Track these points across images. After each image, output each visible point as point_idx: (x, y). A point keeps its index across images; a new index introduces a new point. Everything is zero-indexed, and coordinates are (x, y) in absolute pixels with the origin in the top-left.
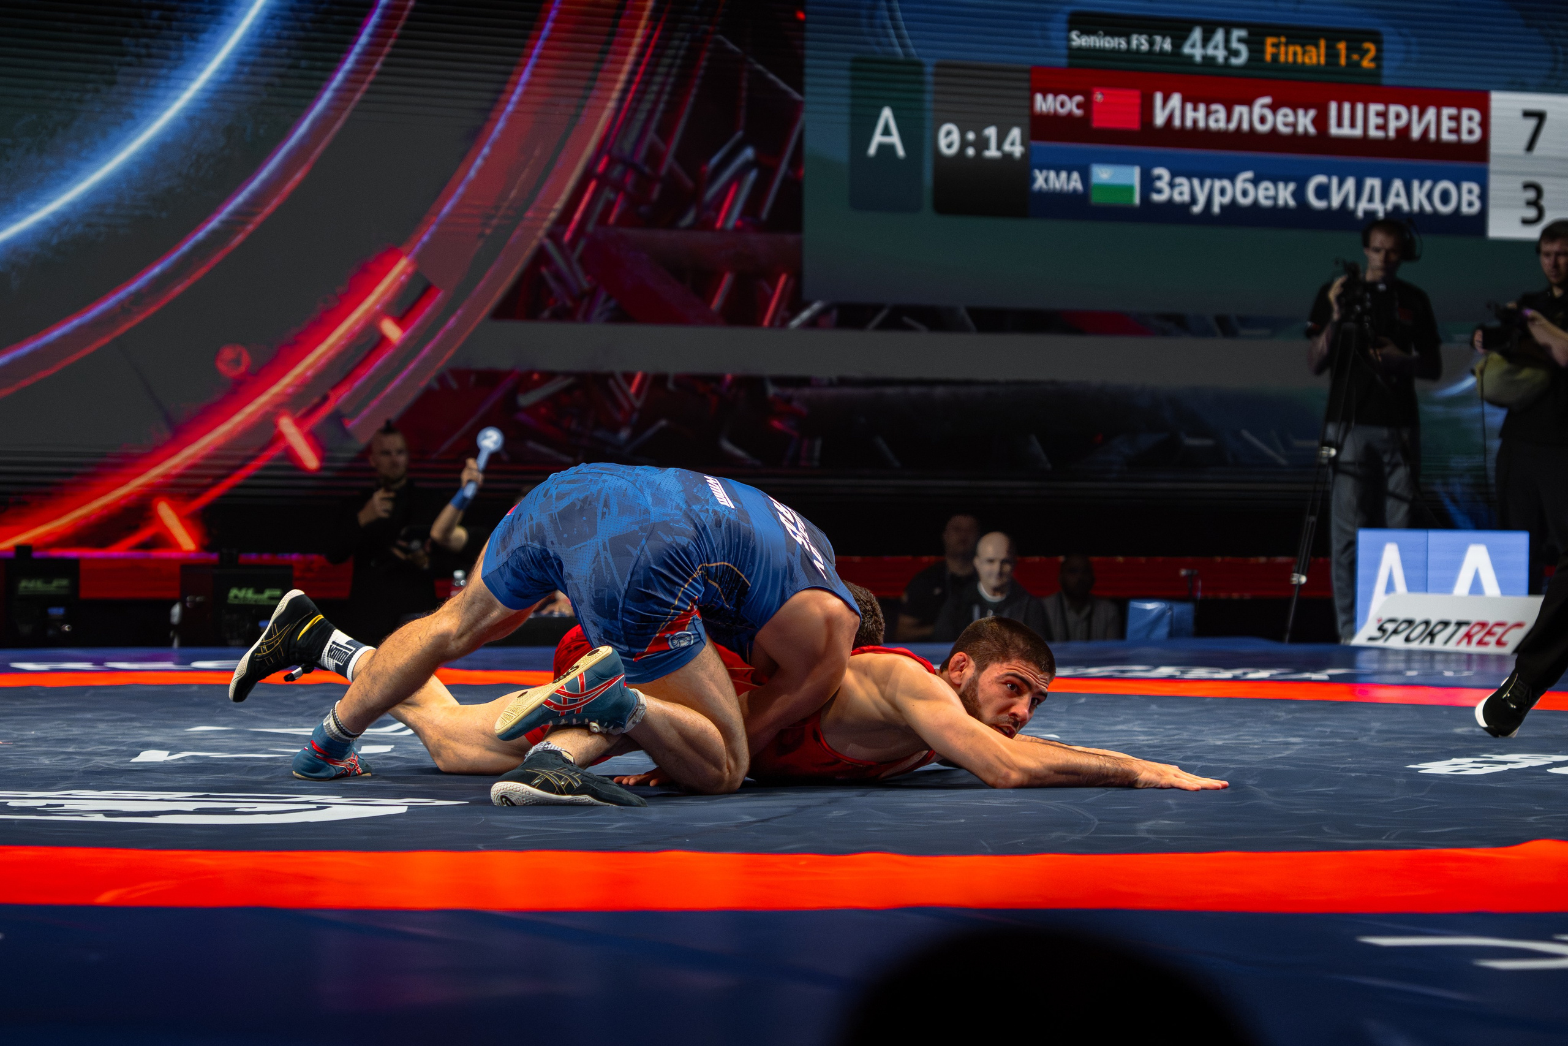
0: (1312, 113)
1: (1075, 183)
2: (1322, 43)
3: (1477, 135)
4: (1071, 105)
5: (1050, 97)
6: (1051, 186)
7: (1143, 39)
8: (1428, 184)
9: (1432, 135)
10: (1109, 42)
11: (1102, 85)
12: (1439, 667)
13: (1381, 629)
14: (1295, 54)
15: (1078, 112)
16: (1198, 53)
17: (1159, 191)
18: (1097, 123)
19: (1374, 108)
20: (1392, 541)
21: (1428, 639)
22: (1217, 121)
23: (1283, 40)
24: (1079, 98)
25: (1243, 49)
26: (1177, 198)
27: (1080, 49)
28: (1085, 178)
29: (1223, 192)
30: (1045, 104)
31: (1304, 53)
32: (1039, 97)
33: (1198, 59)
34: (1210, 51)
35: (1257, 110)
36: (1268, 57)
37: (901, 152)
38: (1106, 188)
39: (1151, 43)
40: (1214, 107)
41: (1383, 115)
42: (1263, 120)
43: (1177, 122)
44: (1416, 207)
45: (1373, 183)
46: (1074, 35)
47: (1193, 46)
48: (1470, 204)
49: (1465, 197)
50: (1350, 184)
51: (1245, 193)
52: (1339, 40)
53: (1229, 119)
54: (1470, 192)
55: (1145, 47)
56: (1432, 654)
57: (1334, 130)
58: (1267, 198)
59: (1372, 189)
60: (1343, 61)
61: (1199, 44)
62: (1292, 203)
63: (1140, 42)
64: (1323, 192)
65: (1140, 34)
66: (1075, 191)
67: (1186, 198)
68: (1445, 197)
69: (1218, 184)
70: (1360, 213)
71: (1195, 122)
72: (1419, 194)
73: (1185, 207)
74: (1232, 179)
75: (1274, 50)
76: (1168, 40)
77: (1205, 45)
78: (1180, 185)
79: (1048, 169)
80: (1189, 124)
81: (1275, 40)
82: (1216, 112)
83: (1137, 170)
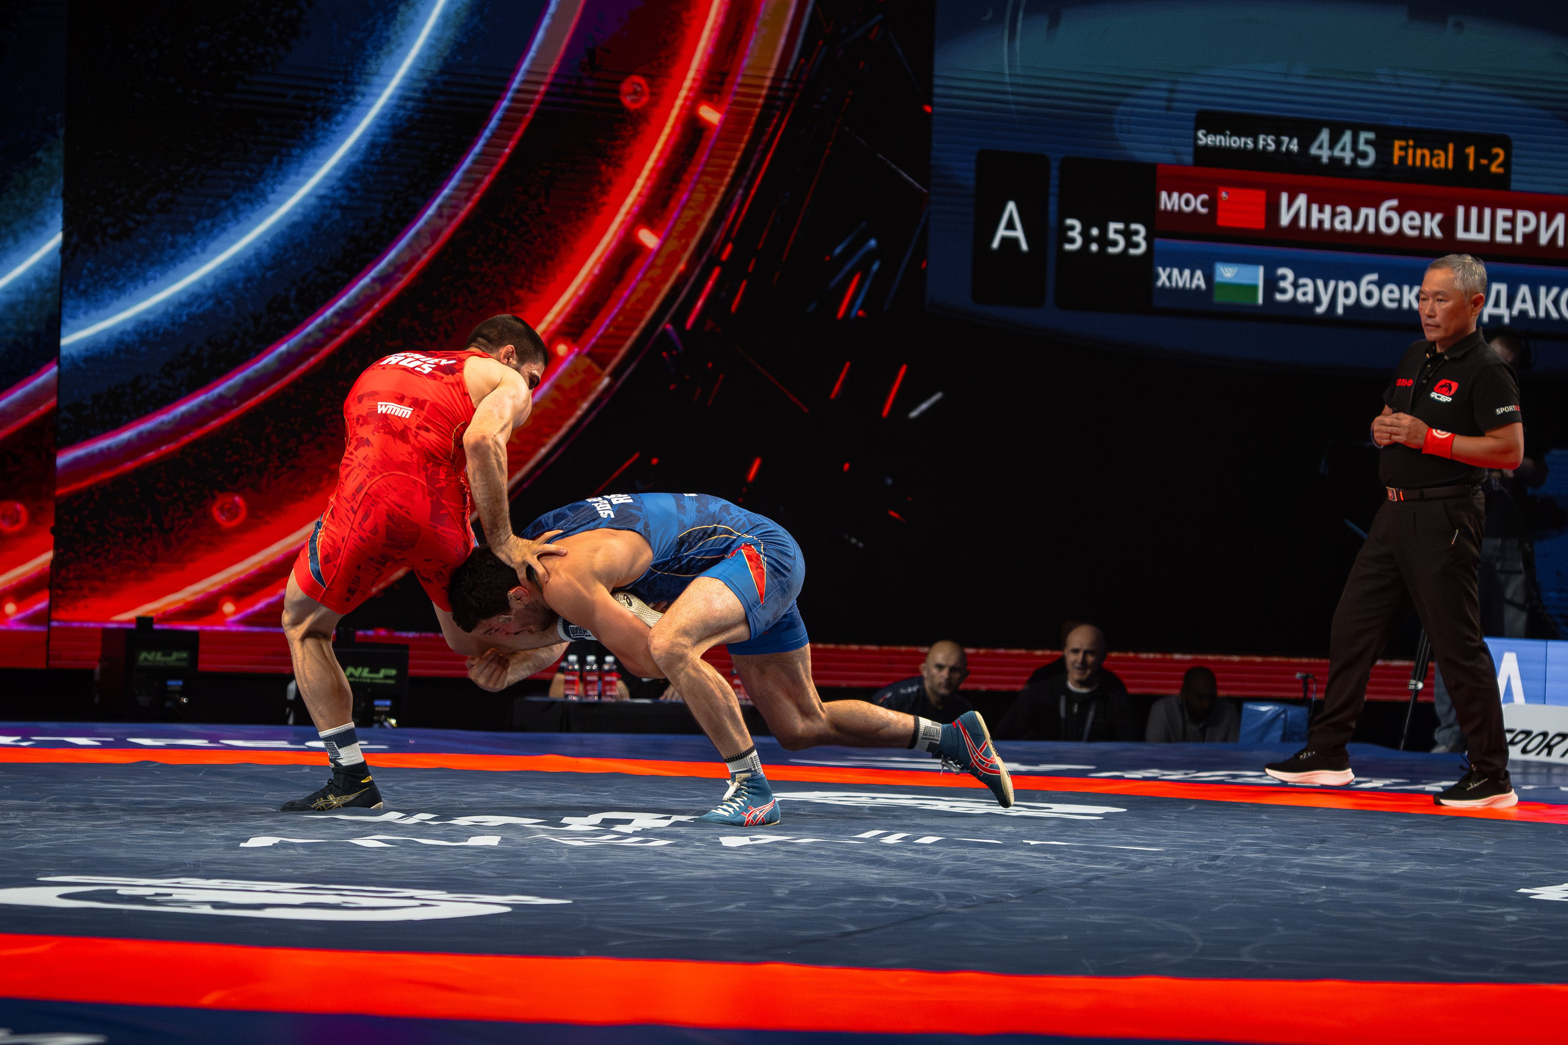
0: (1439, 217)
1: (1199, 280)
2: (1451, 147)
4: (1196, 203)
5: (1175, 195)
6: (1173, 284)
7: (1270, 139)
8: (1555, 291)
9: (1560, 242)
10: (1235, 142)
11: (1228, 184)
12: (1556, 781)
14: (1423, 157)
15: (1203, 211)
16: (1325, 155)
17: (1283, 291)
18: (1223, 220)
19: (1501, 213)
20: (1510, 651)
21: (1546, 751)
22: (1342, 222)
23: (1411, 143)
24: (1204, 197)
25: (1371, 151)
26: (1300, 298)
27: (1206, 146)
28: (1209, 277)
29: (1347, 293)
30: (1170, 201)
31: (1432, 156)
32: (1164, 195)
33: (1325, 160)
34: (1337, 153)
35: (1383, 214)
36: (1396, 161)
37: (1024, 246)
38: (1229, 286)
39: (1279, 143)
40: (1339, 209)
41: (1512, 220)
42: (1389, 222)
43: (1302, 223)
44: (1542, 313)
45: (1500, 289)
46: (1200, 134)
47: (1320, 147)
51: (1369, 295)
52: (1468, 145)
53: (1355, 221)
55: (1272, 147)
56: (1550, 766)
57: (1461, 234)
58: (1391, 300)
59: (1498, 293)
60: (1471, 167)
61: (1326, 145)
63: (1267, 142)
65: (1267, 134)
66: (1198, 287)
67: (1310, 298)
69: (1342, 286)
71: (1321, 222)
72: (1546, 301)
73: (1309, 308)
74: (1357, 282)
75: (1403, 153)
76: (1295, 141)
77: (1332, 146)
78: (1305, 285)
79: (1172, 267)
80: (1314, 224)
81: (1403, 143)
82: (1342, 213)
83: (1261, 270)
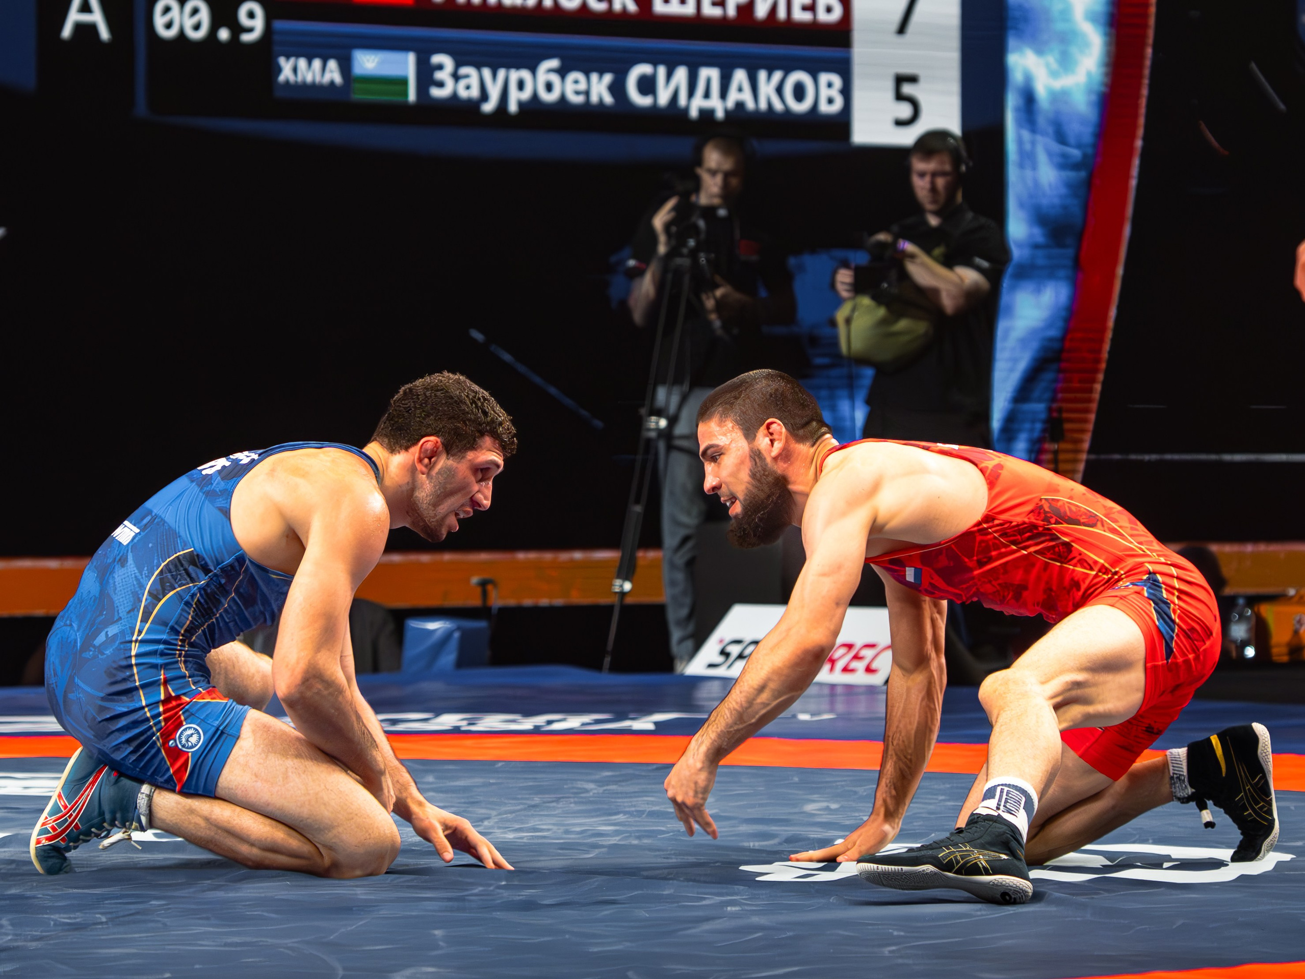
1: (333, 73)
3: (837, 14)
6: (300, 79)
8: (777, 75)
9: (782, 14)
13: (724, 653)
17: (441, 84)
26: (463, 94)
28: (346, 67)
29: (521, 85)
37: (104, 33)
38: (373, 80)
44: (763, 105)
45: (710, 74)
48: (830, 101)
49: (824, 93)
50: (681, 74)
51: (549, 87)
54: (830, 85)
57: (659, 7)
58: (577, 93)
59: (709, 81)
62: (608, 99)
64: (647, 85)
66: (331, 83)
67: (475, 93)
68: (799, 92)
69: (514, 75)
70: (694, 113)
72: (767, 88)
73: (472, 106)
74: (533, 70)
78: (467, 76)
79: (298, 55)
83: (411, 58)
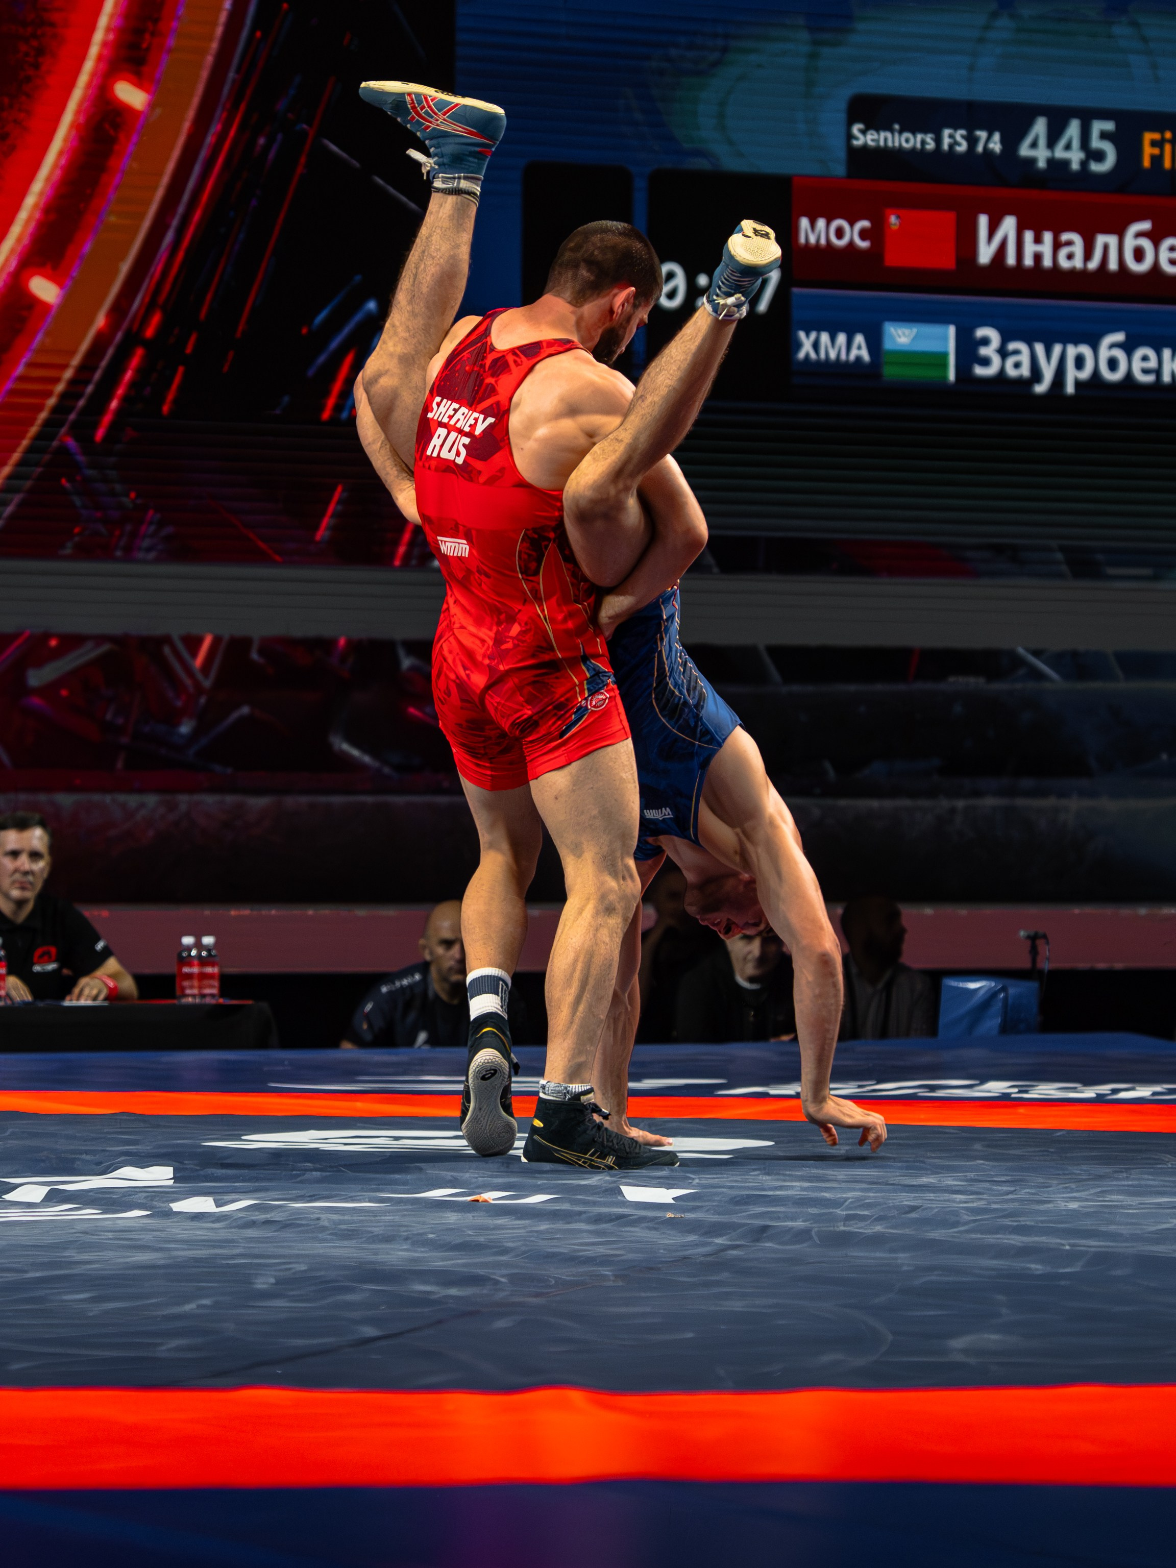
1: (860, 350)
4: (853, 234)
5: (821, 223)
6: (823, 354)
7: (960, 134)
10: (907, 141)
11: (899, 203)
15: (864, 244)
16: (1041, 155)
17: (986, 362)
18: (893, 258)
22: (1070, 257)
23: (1168, 135)
24: (865, 224)
25: (1109, 149)
26: (1011, 372)
27: (865, 147)
28: (875, 343)
29: (1080, 362)
30: (813, 232)
32: (804, 222)
33: (1042, 164)
34: (1060, 153)
35: (1130, 242)
36: (1147, 163)
38: (907, 357)
39: (972, 141)
40: (1065, 237)
42: (1139, 254)
43: (1011, 260)
46: (856, 129)
47: (1034, 145)
51: (1113, 364)
53: (1088, 255)
55: (963, 147)
58: (1145, 371)
61: (1042, 142)
63: (954, 139)
65: (956, 128)
66: (859, 359)
67: (1025, 371)
69: (1072, 351)
71: (1038, 257)
73: (1024, 386)
74: (1094, 345)
75: (1156, 151)
76: (997, 137)
77: (1051, 143)
78: (1017, 352)
79: (819, 330)
80: (1028, 261)
81: (1156, 136)
82: (1069, 243)
83: (952, 330)
